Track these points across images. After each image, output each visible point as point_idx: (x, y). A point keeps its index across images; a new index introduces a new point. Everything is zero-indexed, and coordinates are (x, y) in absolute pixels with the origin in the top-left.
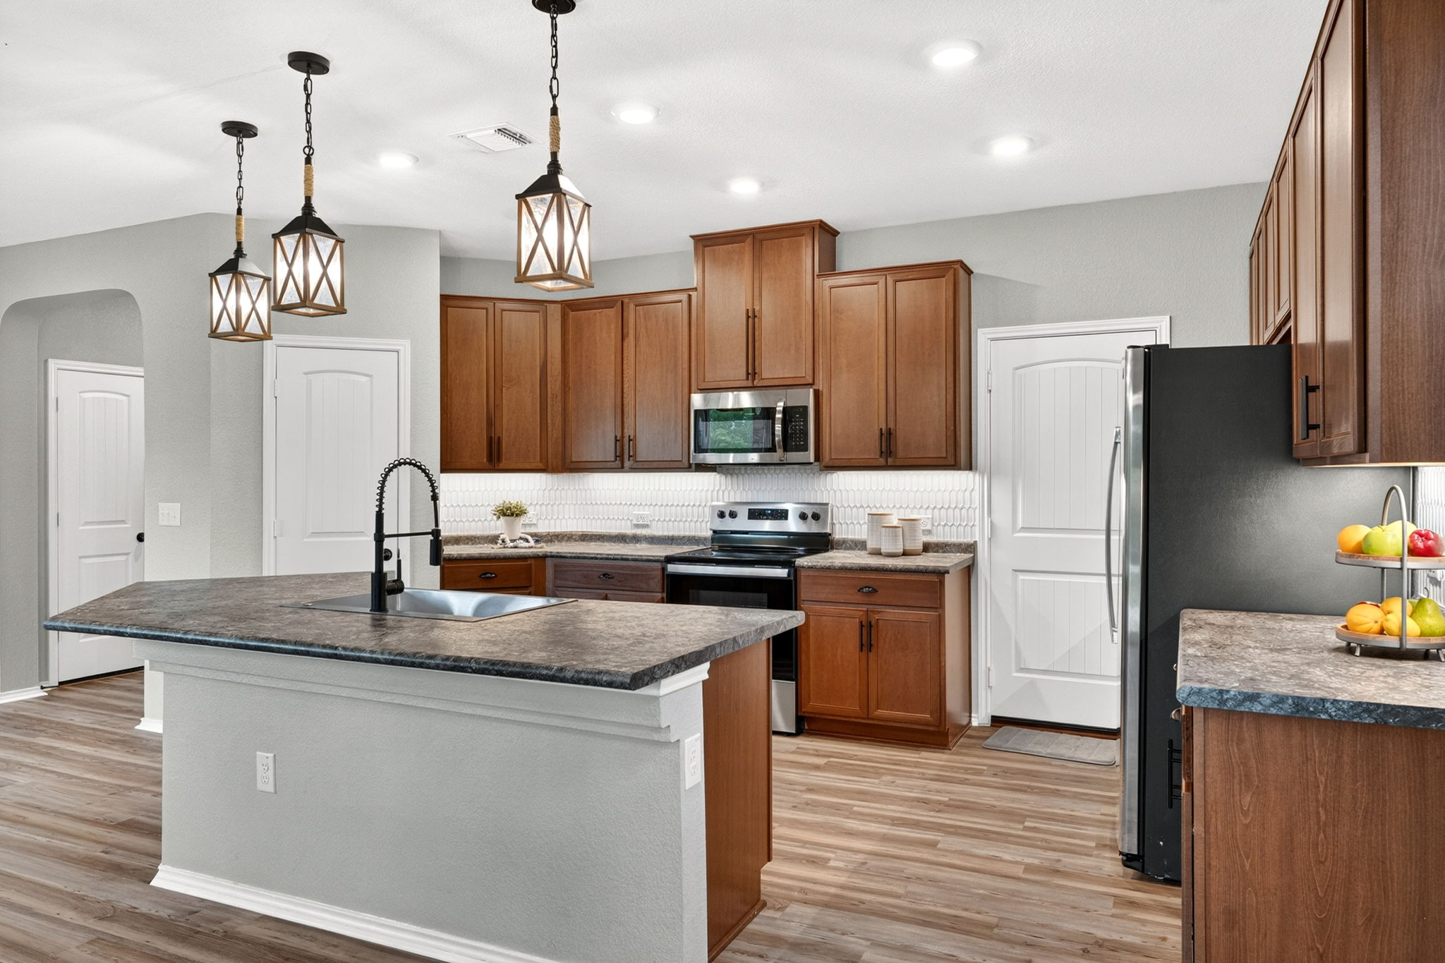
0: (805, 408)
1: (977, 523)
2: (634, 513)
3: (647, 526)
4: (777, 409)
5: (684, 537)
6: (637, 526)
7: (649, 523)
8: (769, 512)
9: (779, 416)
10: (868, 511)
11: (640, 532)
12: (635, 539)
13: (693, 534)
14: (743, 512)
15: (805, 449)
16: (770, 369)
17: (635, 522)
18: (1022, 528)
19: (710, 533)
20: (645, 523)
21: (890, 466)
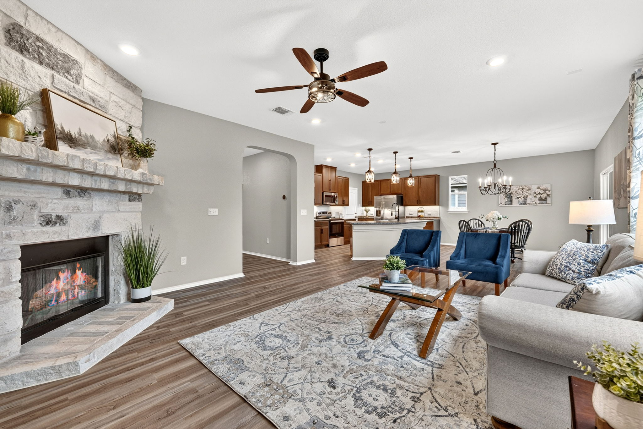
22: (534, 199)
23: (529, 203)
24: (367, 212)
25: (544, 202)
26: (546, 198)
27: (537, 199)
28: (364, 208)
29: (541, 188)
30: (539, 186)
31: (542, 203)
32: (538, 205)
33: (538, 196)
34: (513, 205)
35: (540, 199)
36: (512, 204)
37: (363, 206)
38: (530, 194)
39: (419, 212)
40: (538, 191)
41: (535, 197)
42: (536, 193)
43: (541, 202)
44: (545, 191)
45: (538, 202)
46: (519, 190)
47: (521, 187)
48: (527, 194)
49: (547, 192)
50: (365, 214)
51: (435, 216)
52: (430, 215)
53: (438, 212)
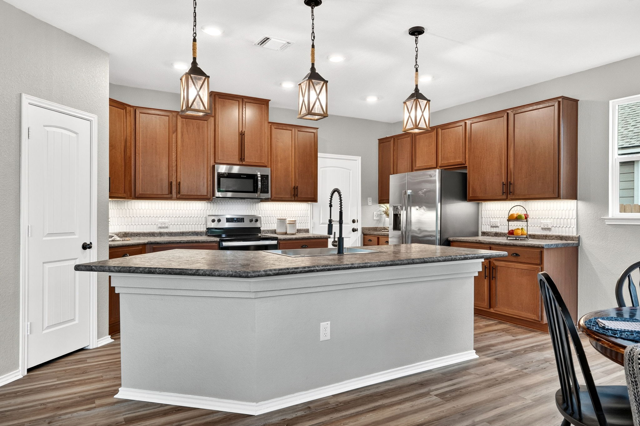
0: (268, 176)
1: (309, 222)
2: (159, 221)
3: (167, 227)
4: (258, 175)
5: (190, 232)
6: (160, 228)
7: (168, 226)
8: (236, 219)
9: (259, 178)
10: (277, 218)
11: (162, 230)
12: (161, 234)
13: (193, 230)
14: (224, 220)
15: (268, 192)
16: (249, 157)
17: (160, 225)
18: (322, 223)
19: (205, 230)
20: (166, 226)
21: (296, 200)
37: (379, 204)
39: (511, 219)
51: (564, 234)
52: (549, 229)
53: (573, 220)
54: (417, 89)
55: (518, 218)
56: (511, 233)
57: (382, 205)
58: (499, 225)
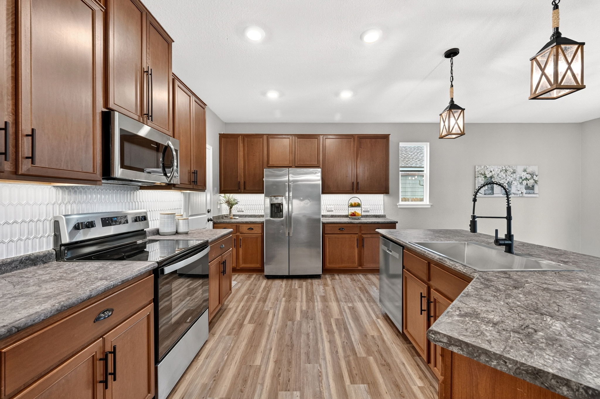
22: (519, 186)
23: (515, 192)
24: (231, 204)
25: (531, 191)
26: (533, 186)
27: (523, 187)
28: (223, 197)
29: (528, 171)
30: (525, 167)
31: (529, 193)
32: (525, 195)
33: (525, 182)
34: (495, 195)
35: (527, 188)
36: (493, 194)
37: (221, 192)
38: (515, 179)
39: (352, 206)
40: (524, 175)
41: (521, 183)
42: (521, 178)
43: (528, 191)
44: (532, 175)
45: (524, 191)
46: (502, 173)
47: (504, 168)
48: (512, 179)
49: (535, 176)
50: (225, 210)
51: (377, 214)
52: (368, 211)
53: (381, 206)
54: (452, 101)
55: (358, 205)
56: (353, 215)
57: (223, 195)
58: (333, 209)
